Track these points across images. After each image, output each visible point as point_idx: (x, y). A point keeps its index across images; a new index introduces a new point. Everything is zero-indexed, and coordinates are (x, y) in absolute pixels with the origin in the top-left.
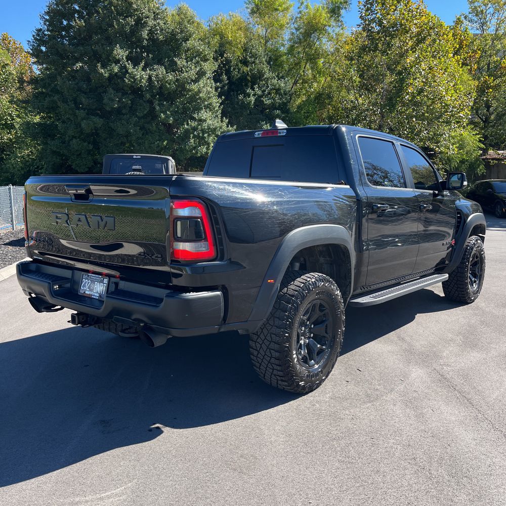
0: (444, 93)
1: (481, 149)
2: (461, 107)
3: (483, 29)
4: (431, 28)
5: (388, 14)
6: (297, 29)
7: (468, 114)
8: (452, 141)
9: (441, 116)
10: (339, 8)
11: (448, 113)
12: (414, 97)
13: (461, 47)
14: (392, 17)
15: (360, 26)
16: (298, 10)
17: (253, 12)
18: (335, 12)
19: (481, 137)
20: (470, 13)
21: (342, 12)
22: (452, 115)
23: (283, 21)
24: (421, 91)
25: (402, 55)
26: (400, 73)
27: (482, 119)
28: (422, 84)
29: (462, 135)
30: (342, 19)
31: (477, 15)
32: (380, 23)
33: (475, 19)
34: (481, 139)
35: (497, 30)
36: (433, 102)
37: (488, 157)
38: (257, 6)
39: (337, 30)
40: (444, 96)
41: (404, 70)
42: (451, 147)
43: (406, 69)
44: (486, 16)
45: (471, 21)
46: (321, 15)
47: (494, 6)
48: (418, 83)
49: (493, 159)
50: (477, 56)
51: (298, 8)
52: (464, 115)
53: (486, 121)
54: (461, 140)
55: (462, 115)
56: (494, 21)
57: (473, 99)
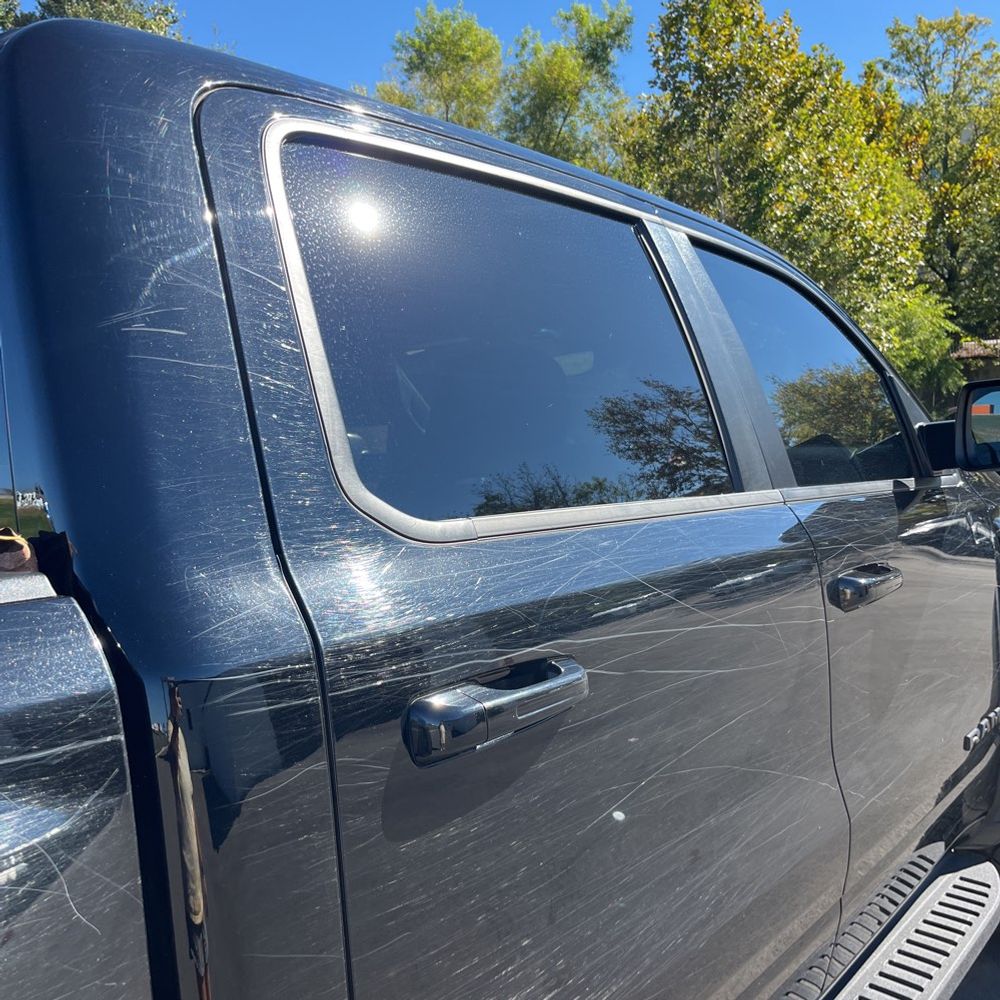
0: (858, 213)
1: (950, 334)
2: (900, 243)
3: (925, 86)
4: (814, 74)
5: (715, 49)
6: (516, 100)
7: (917, 256)
8: (884, 321)
9: (854, 266)
10: (605, 47)
11: (872, 259)
12: (789, 227)
13: (881, 125)
14: (725, 56)
15: (655, 83)
16: (517, 61)
17: (412, 67)
18: (596, 55)
19: (949, 308)
20: (893, 57)
21: (614, 55)
22: (882, 263)
23: (482, 82)
24: (803, 212)
25: (755, 137)
26: (753, 176)
27: (942, 276)
28: (806, 196)
29: (905, 306)
30: (615, 71)
31: (908, 59)
32: (700, 71)
33: (907, 66)
34: (950, 312)
35: (956, 86)
36: (834, 237)
37: (964, 354)
38: (419, 52)
39: (606, 96)
40: (859, 220)
41: (762, 168)
42: (884, 334)
43: (765, 165)
44: (930, 57)
45: (897, 71)
46: (563, 62)
47: (945, 36)
48: (796, 195)
49: (975, 358)
50: (921, 141)
51: (517, 56)
52: (907, 260)
53: (952, 279)
54: (904, 318)
55: (903, 261)
56: (948, 68)
57: (925, 222)
